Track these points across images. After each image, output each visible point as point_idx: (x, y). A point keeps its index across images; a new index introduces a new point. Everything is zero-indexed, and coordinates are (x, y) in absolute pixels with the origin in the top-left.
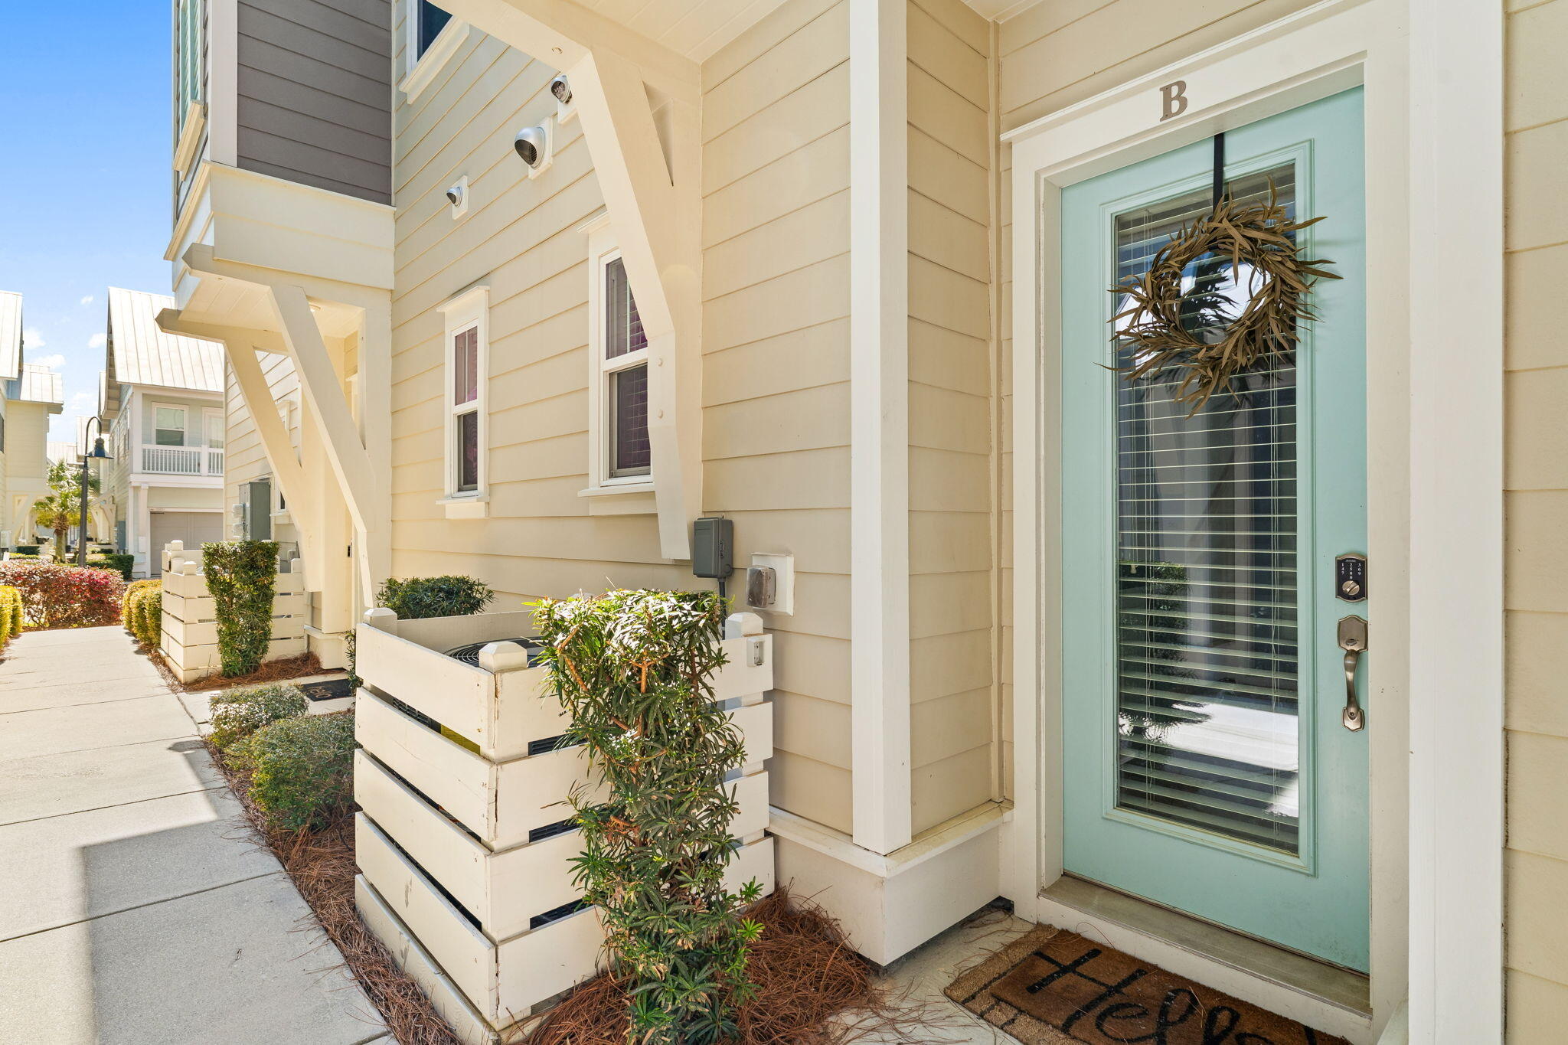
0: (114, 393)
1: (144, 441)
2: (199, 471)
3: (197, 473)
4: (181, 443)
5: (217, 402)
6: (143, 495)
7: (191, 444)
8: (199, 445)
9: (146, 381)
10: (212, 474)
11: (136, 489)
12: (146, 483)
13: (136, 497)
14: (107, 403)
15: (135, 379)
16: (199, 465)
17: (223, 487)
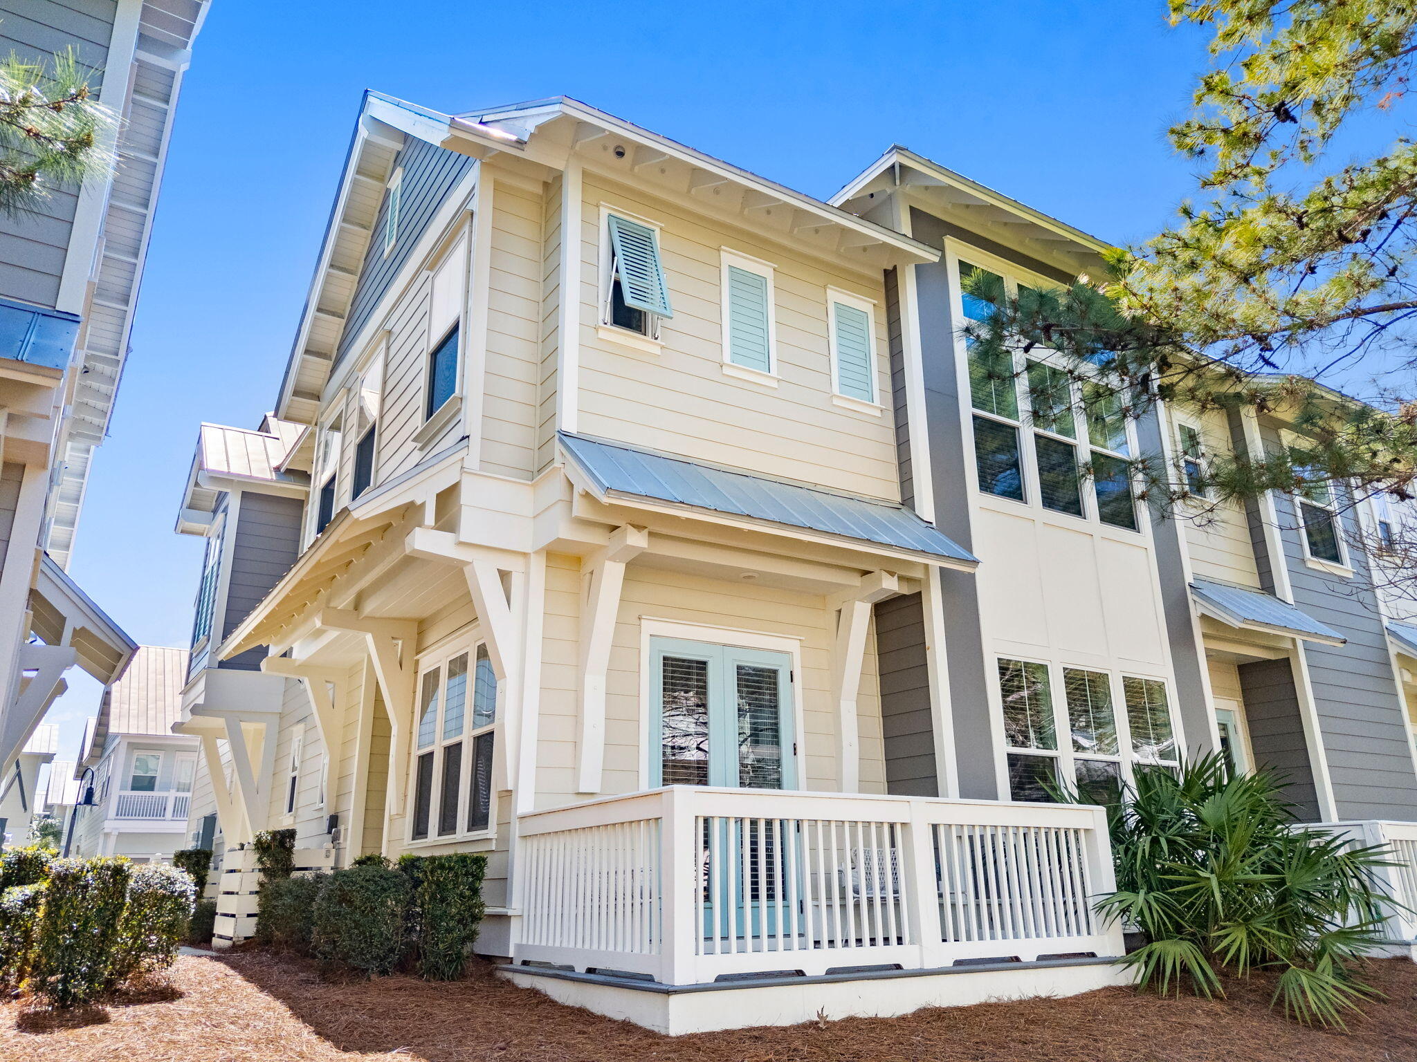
0: (100, 740)
1: (123, 788)
2: (164, 816)
3: (162, 818)
4: (152, 789)
5: (192, 746)
6: (112, 841)
7: (160, 790)
8: (168, 789)
9: (133, 731)
10: (175, 818)
11: (107, 835)
12: (117, 829)
13: (105, 842)
14: (92, 750)
15: (124, 730)
16: (165, 809)
17: (185, 831)
